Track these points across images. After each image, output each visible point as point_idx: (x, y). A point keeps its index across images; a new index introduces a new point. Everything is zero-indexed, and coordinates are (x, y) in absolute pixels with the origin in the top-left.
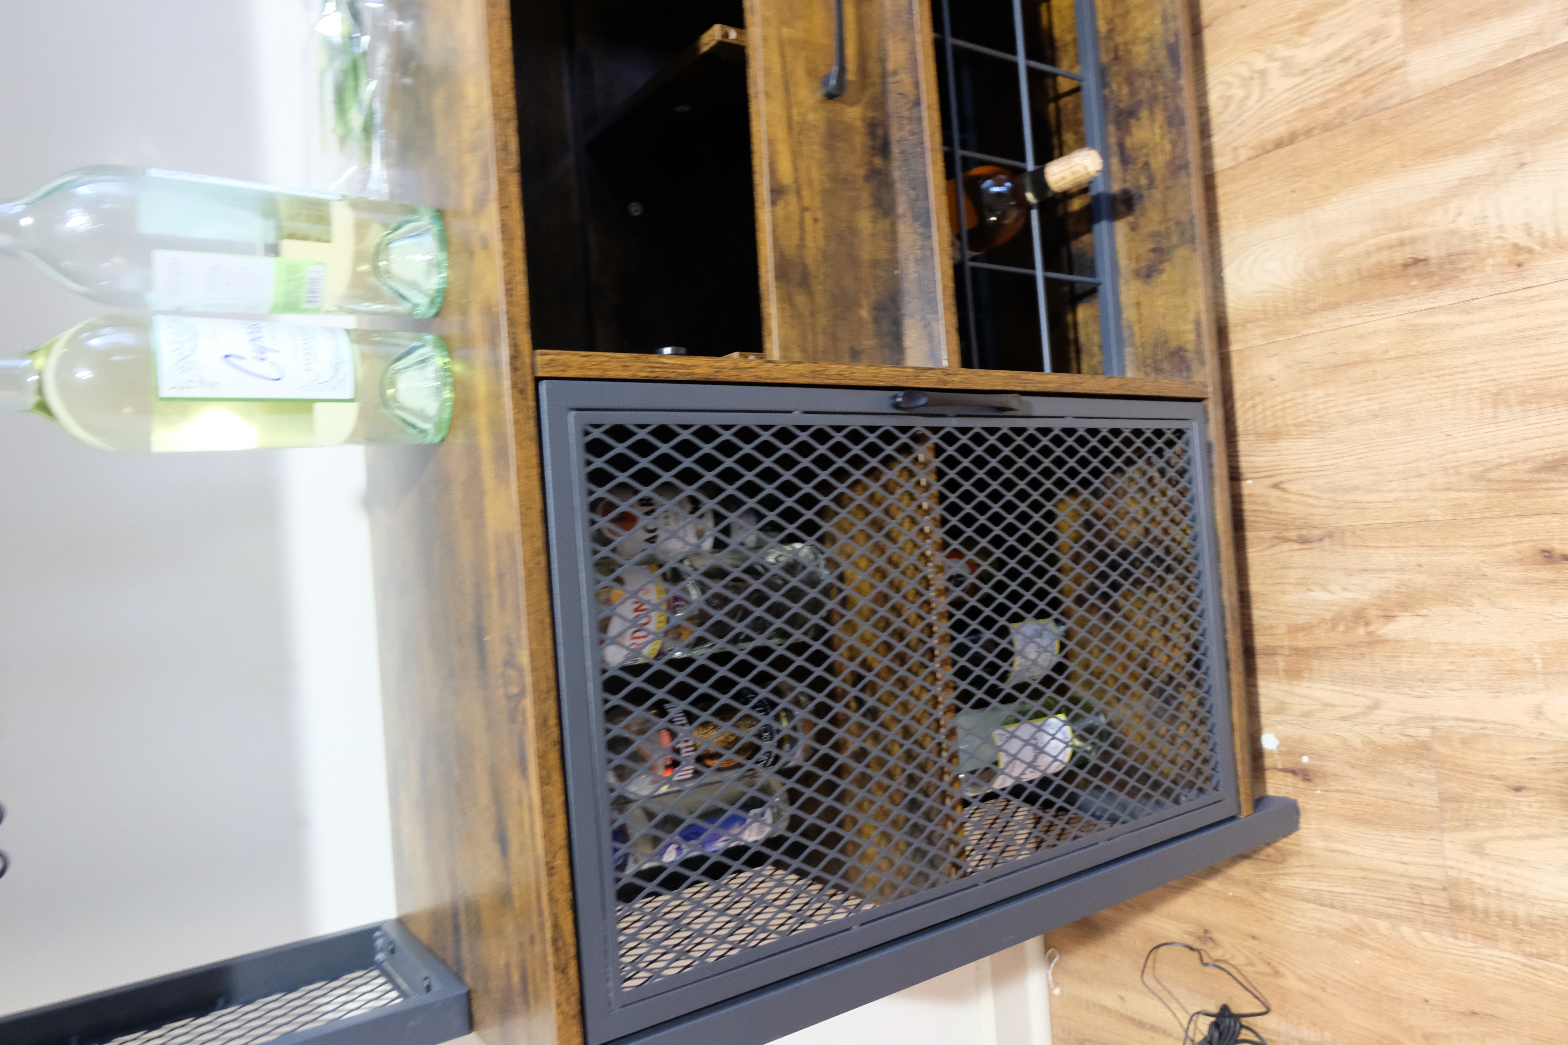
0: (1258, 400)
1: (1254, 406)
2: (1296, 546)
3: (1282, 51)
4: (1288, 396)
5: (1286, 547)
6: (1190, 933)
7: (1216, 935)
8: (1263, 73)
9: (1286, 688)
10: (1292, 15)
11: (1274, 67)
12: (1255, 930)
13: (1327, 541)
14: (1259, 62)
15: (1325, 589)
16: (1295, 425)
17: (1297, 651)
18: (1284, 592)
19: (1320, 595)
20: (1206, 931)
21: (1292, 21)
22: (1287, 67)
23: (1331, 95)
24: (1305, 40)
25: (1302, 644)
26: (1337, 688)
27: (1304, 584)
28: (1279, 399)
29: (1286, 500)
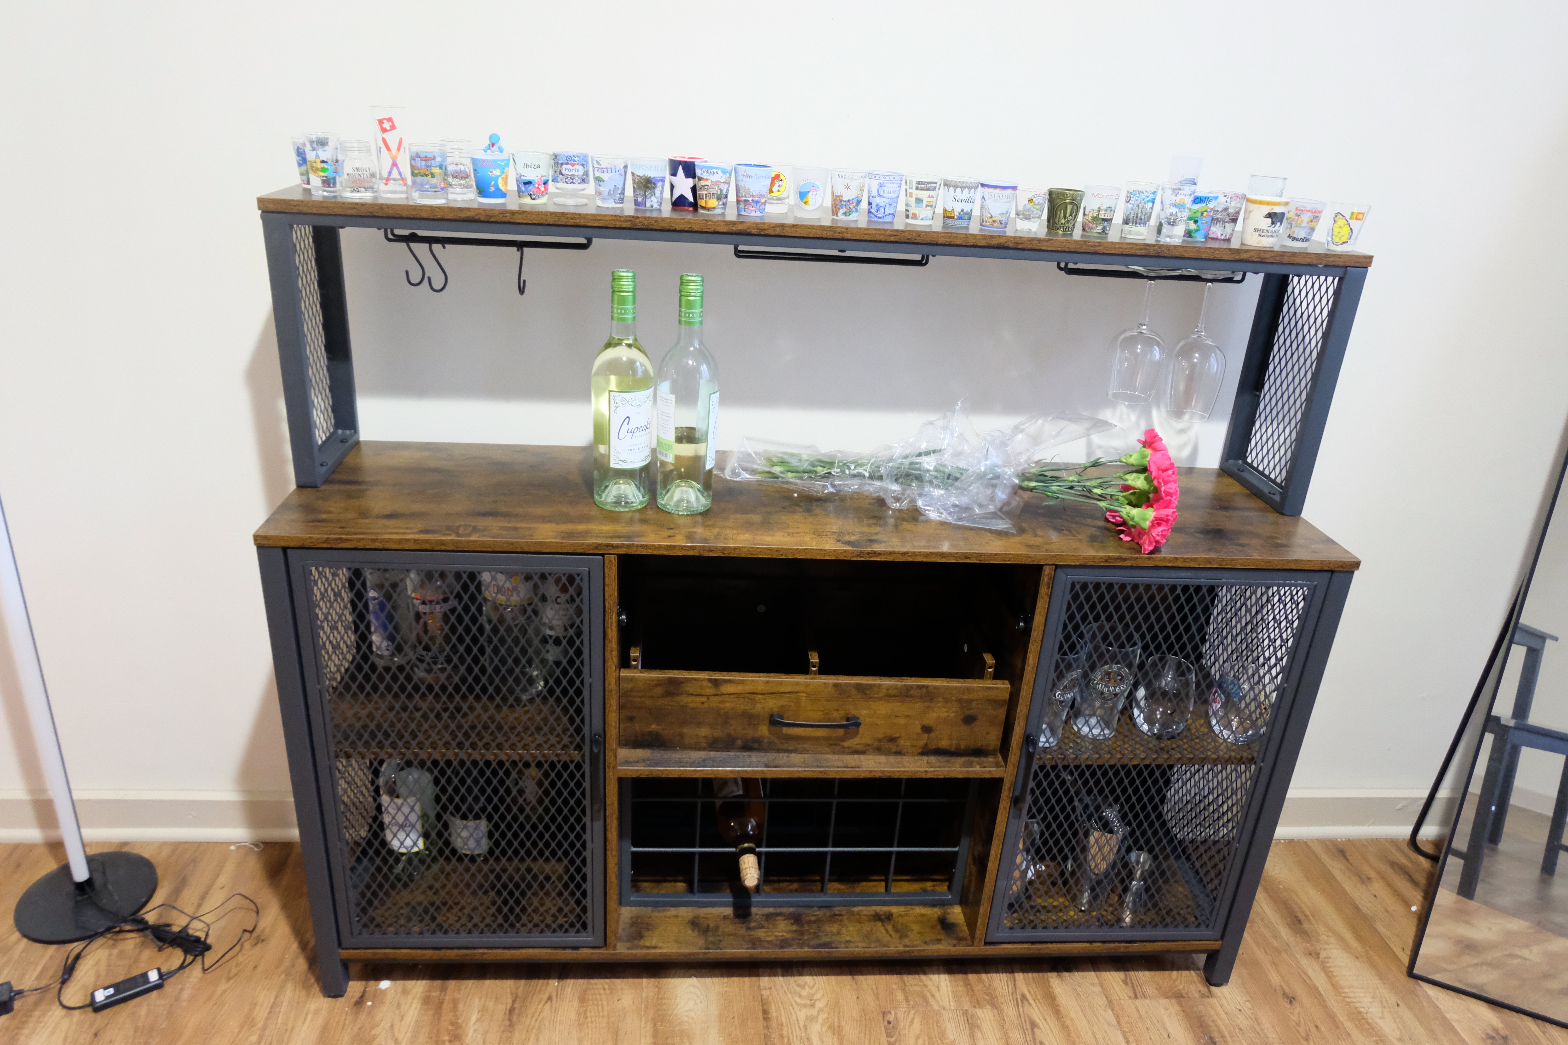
0: (608, 992)
1: (604, 989)
2: (509, 1007)
3: (822, 1017)
4: (605, 1008)
5: (510, 1001)
6: (263, 931)
7: (259, 946)
8: (813, 1006)
9: (418, 995)
10: (843, 1023)
11: (814, 1012)
12: (260, 968)
13: (508, 1023)
14: (819, 1005)
15: (478, 1020)
16: (586, 1010)
17: (441, 1003)
18: (481, 998)
19: (474, 1018)
20: (263, 940)
21: (839, 1022)
22: (811, 1019)
23: (786, 1040)
24: (824, 1029)
25: (445, 1006)
26: (412, 1023)
27: (483, 1009)
28: (605, 1003)
29: (539, 1003)
